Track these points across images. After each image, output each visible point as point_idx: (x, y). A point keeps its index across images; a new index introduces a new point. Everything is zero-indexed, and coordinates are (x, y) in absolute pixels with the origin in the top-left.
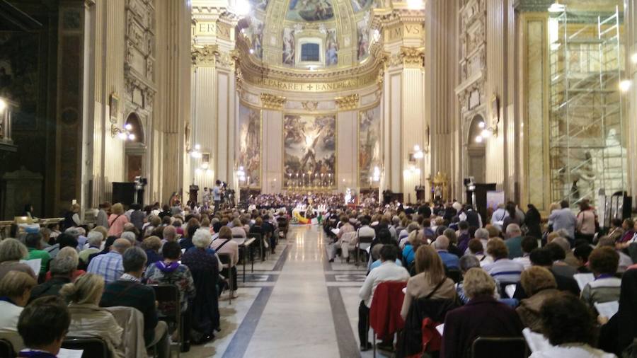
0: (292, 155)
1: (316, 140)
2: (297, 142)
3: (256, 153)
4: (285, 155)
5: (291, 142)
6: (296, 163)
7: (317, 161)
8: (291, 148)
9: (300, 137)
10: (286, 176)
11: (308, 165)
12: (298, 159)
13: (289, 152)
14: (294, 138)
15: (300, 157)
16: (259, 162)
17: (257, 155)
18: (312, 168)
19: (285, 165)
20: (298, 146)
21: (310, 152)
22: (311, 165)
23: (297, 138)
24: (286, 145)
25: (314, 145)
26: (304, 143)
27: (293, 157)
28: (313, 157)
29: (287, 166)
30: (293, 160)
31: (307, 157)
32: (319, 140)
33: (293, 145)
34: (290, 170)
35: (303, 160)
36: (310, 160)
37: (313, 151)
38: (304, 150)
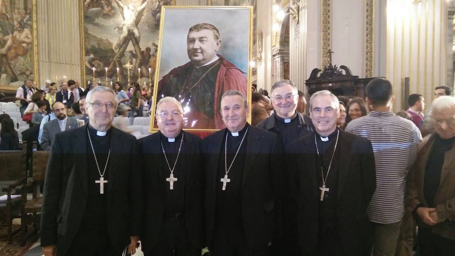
0: (99, 36)
1: (140, 14)
2: (107, 16)
3: (22, 26)
4: (87, 36)
5: (97, 15)
6: (106, 51)
7: (143, 49)
8: (97, 25)
9: (113, 8)
10: (89, 72)
11: (127, 55)
12: (111, 44)
13: (93, 31)
14: (103, 8)
15: (115, 41)
16: (31, 43)
17: (27, 31)
18: (134, 60)
19: (87, 53)
20: (110, 23)
21: (131, 34)
22: (134, 55)
23: (107, 9)
24: (88, 19)
25: (137, 23)
26: (119, 19)
27: (101, 40)
28: (137, 42)
29: (92, 56)
30: (102, 47)
31: (126, 41)
32: (145, 14)
33: (100, 20)
34: (96, 62)
35: (120, 46)
36: (130, 47)
37: (136, 31)
38: (121, 29)
